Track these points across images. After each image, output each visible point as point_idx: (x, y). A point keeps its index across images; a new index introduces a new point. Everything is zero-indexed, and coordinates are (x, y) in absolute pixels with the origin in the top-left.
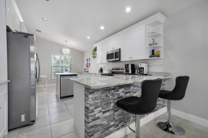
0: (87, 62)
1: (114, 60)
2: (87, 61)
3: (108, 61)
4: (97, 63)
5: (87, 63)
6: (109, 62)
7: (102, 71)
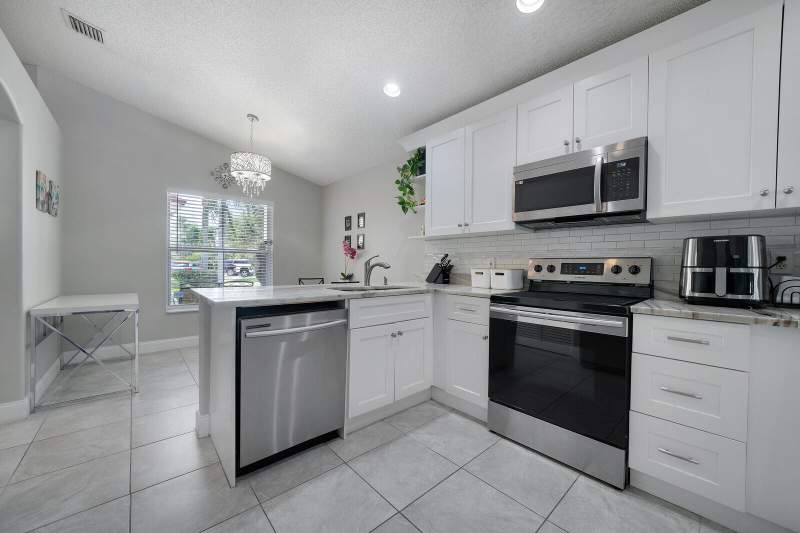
0: (348, 233)
1: (590, 209)
2: (348, 228)
3: (517, 223)
4: (428, 234)
5: (348, 238)
6: (522, 230)
7: (448, 277)
